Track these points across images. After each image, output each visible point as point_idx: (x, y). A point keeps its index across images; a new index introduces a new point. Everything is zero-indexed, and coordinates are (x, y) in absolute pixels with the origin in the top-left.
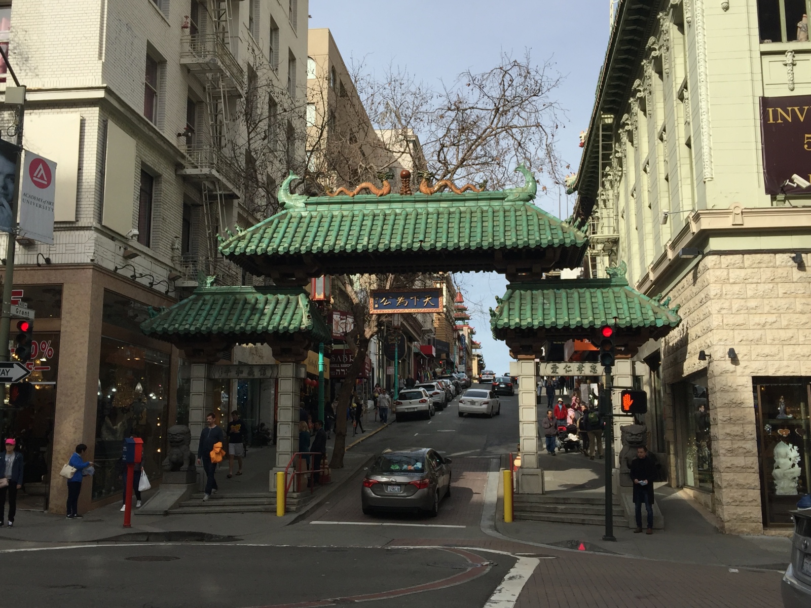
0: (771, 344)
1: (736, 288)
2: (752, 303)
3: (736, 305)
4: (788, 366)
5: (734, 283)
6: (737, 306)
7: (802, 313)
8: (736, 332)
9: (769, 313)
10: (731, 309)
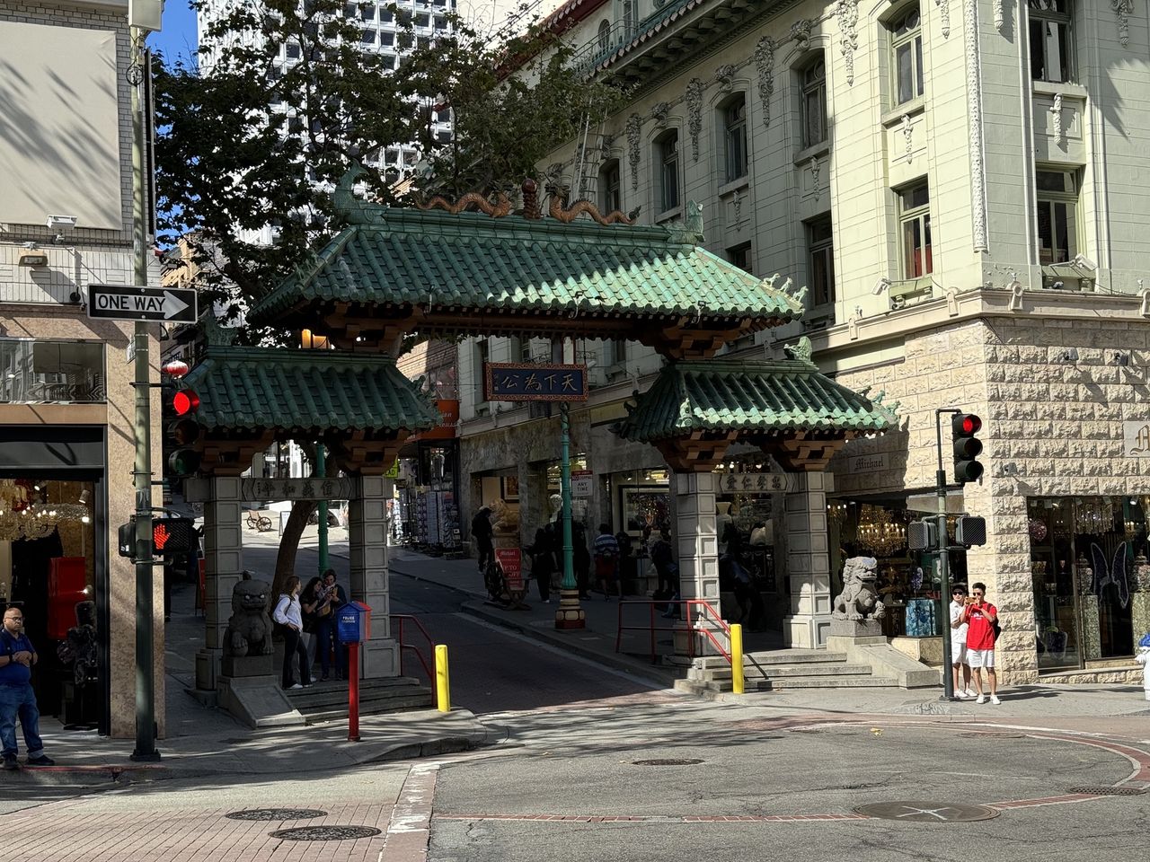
0: (1045, 457)
1: (1013, 388)
2: (1028, 407)
3: (1012, 407)
4: (1060, 484)
5: (1010, 382)
6: (1013, 410)
7: (1073, 419)
8: (1012, 441)
9: (1042, 419)
10: (1007, 414)
